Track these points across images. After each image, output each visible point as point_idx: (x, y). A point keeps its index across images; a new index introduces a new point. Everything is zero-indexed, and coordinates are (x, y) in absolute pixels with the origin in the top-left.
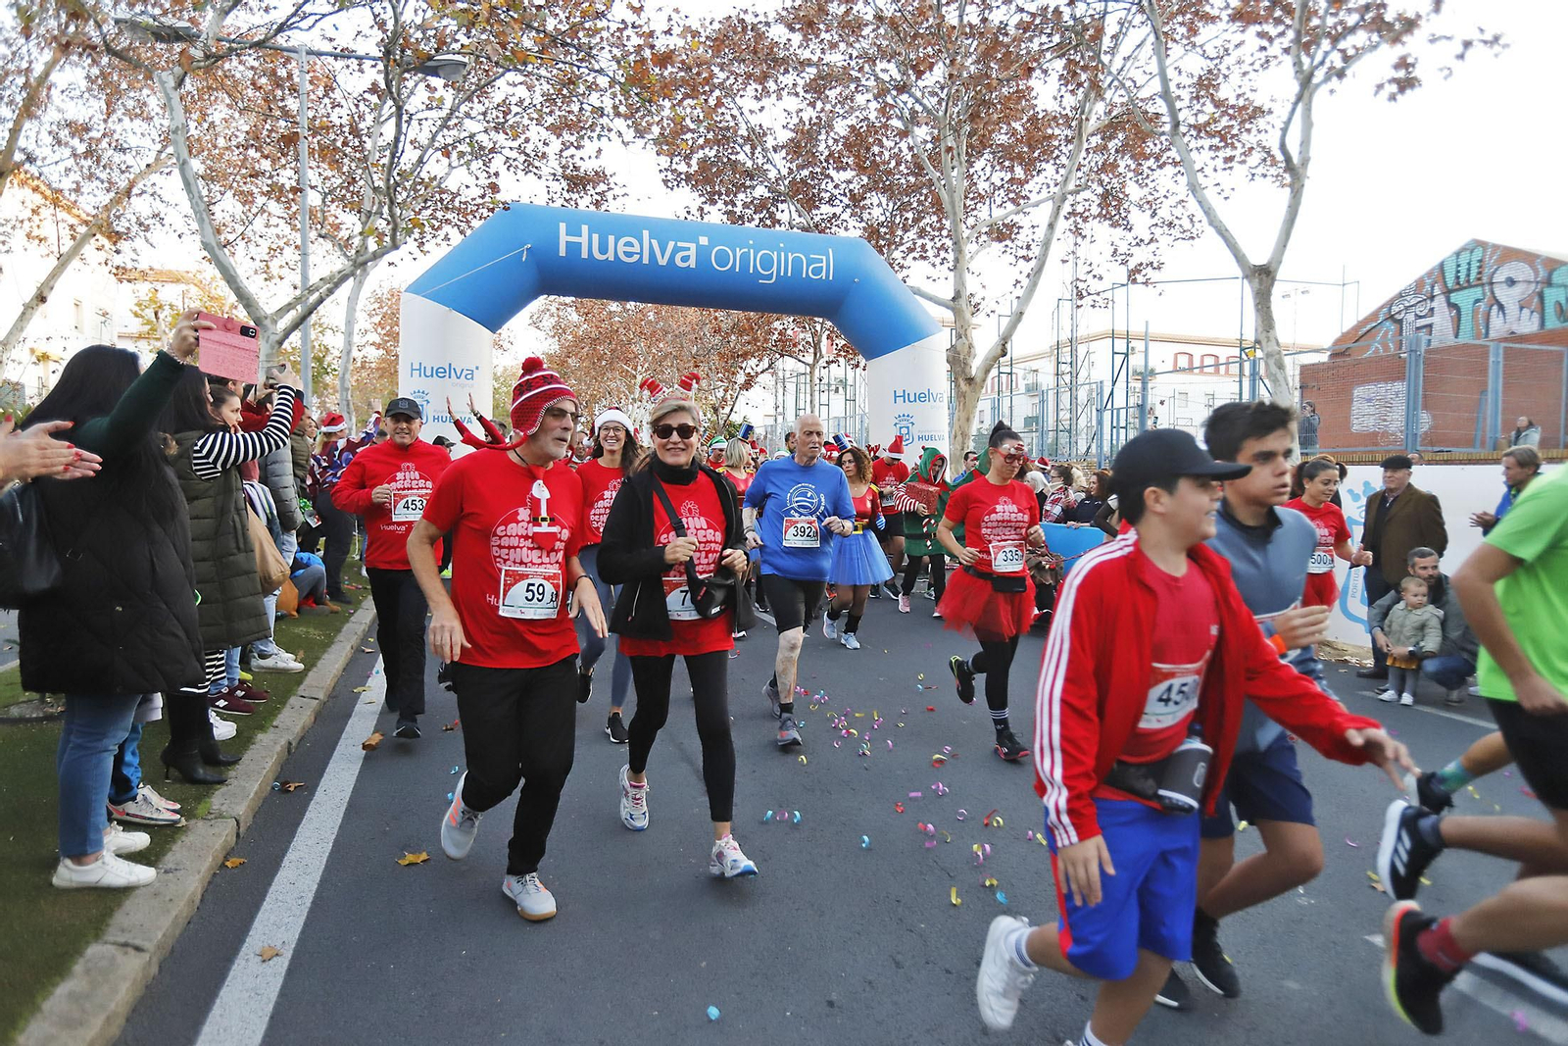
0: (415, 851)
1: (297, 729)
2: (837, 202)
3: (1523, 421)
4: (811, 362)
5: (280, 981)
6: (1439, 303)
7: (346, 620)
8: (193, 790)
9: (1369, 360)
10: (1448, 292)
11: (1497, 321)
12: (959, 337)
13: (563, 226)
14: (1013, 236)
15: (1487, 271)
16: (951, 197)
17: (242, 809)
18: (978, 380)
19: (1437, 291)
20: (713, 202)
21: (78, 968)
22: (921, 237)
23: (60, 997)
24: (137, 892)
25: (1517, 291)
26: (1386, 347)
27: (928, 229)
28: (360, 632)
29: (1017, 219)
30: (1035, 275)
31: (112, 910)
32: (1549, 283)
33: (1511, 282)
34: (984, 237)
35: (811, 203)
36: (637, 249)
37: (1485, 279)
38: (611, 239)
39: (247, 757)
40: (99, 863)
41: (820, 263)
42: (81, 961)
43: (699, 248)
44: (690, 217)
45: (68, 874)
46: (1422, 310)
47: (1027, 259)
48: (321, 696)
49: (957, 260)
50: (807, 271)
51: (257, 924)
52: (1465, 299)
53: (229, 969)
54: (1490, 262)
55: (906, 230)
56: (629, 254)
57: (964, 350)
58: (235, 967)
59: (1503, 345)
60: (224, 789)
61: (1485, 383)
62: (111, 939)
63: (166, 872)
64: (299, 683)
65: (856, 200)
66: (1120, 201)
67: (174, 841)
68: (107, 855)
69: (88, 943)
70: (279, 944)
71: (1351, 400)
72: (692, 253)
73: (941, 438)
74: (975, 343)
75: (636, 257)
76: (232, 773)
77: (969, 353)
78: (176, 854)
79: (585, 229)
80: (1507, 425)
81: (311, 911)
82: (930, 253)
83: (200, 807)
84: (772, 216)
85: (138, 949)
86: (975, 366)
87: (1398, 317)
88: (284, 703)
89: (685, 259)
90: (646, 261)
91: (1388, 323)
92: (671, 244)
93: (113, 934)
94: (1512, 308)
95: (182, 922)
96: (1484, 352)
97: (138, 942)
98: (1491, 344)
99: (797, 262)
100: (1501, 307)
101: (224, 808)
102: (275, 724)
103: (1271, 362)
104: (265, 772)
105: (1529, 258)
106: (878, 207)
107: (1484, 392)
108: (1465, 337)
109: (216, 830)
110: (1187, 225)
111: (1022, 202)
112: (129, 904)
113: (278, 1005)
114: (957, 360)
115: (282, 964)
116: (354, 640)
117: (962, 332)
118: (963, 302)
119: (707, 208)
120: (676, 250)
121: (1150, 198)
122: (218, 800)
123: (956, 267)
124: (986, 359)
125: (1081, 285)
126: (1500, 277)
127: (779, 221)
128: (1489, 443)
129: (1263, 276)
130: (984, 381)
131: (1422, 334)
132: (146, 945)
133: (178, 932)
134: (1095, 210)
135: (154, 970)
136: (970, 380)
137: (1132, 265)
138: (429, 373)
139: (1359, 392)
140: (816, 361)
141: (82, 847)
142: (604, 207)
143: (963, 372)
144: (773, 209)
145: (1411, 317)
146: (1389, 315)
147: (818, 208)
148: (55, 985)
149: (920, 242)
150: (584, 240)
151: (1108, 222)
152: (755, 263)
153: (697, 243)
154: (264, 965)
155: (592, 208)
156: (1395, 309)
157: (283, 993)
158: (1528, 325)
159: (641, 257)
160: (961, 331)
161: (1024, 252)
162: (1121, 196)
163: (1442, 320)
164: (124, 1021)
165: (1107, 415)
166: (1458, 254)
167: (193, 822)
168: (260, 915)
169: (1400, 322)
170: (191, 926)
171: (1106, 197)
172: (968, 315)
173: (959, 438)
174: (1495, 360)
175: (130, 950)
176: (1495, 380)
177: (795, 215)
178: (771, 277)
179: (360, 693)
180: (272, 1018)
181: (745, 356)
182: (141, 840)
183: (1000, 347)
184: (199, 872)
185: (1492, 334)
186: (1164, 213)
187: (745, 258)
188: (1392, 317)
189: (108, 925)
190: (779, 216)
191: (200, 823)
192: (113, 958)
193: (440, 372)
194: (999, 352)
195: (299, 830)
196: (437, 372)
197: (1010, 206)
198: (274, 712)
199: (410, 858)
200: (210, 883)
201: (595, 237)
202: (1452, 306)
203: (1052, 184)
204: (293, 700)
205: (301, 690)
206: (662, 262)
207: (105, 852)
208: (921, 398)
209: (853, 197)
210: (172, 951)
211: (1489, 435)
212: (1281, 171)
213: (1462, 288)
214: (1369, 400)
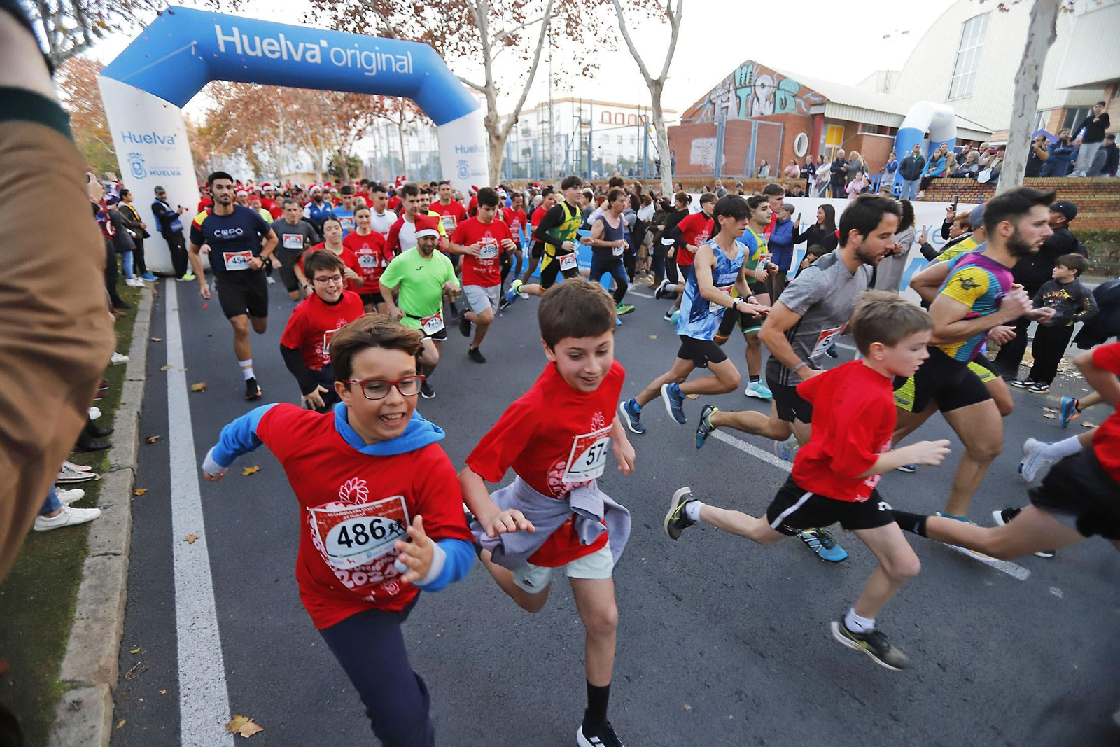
0: (250, 466)
1: (139, 403)
2: (404, 12)
3: (763, 162)
4: (399, 122)
5: (207, 551)
6: (732, 95)
7: (133, 320)
8: (92, 455)
9: (700, 125)
10: (736, 89)
11: (756, 106)
12: (490, 110)
13: (218, 28)
14: (517, 42)
15: (754, 79)
16: (481, 17)
17: (131, 461)
18: (502, 137)
19: (731, 88)
20: (322, 9)
21: (85, 572)
22: (461, 40)
23: (84, 589)
24: (93, 523)
25: (766, 90)
26: (708, 120)
27: (465, 35)
28: (147, 329)
29: (518, 32)
30: (533, 71)
31: (85, 537)
32: (778, 88)
33: (763, 86)
34: (499, 43)
35: (387, 11)
36: (277, 48)
37: (752, 83)
38: (257, 39)
39: (115, 428)
40: (63, 513)
41: (404, 63)
42: (84, 568)
43: (322, 49)
44: (307, 20)
45: (43, 524)
46: (725, 98)
47: (525, 58)
48: (143, 378)
49: (486, 60)
50: (395, 67)
51: (174, 524)
52: (743, 93)
53: (172, 552)
54: (755, 74)
55: (451, 33)
56: (272, 52)
57: (493, 121)
58: (175, 550)
59: (759, 121)
60: (111, 451)
61: (750, 142)
62: (97, 553)
63: (105, 508)
64: (124, 371)
65: (418, 11)
66: (577, 24)
67: (99, 490)
68: (66, 508)
69: (83, 559)
70: (194, 532)
71: (690, 146)
72: (317, 52)
73: (484, 174)
74: (499, 115)
75: (277, 55)
76: (112, 440)
77: (496, 120)
78: (104, 497)
79: (236, 30)
80: (757, 163)
81: (204, 511)
82: (467, 51)
83: (103, 465)
84: (363, 19)
85: (115, 554)
86: (501, 129)
87: (713, 101)
88: (120, 386)
89: (313, 57)
90: (285, 57)
91: (709, 105)
92: (301, 45)
93: (93, 550)
94: (762, 100)
95: (130, 532)
96: (751, 124)
97: (113, 551)
98: (754, 121)
99: (388, 60)
100: (758, 99)
101: (119, 462)
102: (122, 401)
103: (660, 136)
104: (133, 435)
105: (770, 72)
106: (432, 17)
107: (749, 146)
108: (743, 117)
109: (122, 477)
110: (614, 42)
111: (521, 20)
112: (93, 531)
113: (212, 565)
114: (490, 124)
115: (202, 542)
116: (146, 335)
117: (490, 106)
118: (490, 88)
119: (318, 11)
120: (306, 50)
121: (594, 23)
122: (112, 457)
123: (487, 63)
124: (507, 124)
125: (557, 77)
126: (758, 83)
127: (367, 24)
128: (749, 172)
129: (657, 86)
130: (506, 137)
131: (724, 111)
132: (118, 551)
133: (129, 538)
134: (564, 28)
135: (128, 561)
136: (498, 138)
137: (584, 65)
138: (138, 140)
139: (695, 143)
140: (402, 121)
141: (49, 508)
142: (240, 8)
143: (494, 132)
144: (364, 15)
145: (719, 102)
146: (709, 100)
147: (393, 15)
148: (78, 585)
149: (461, 44)
150: (236, 39)
151: (571, 37)
152: (361, 61)
153: (319, 44)
154: (192, 545)
155: (233, 9)
156: (712, 97)
157: (211, 557)
158: (768, 111)
159: (282, 55)
160: (491, 108)
161: (524, 54)
162: (578, 20)
163: (732, 104)
164: (126, 592)
165: (570, 154)
166: (741, 67)
167: (104, 475)
168: (174, 519)
169: (714, 104)
170: (134, 533)
171: (569, 19)
172: (494, 96)
173: (494, 172)
174: (755, 129)
175: (111, 556)
176: (754, 141)
177: (380, 21)
178: (373, 70)
179: (166, 371)
180: (212, 571)
181: (357, 117)
182: (78, 493)
183: (514, 118)
184: (126, 504)
185: (753, 116)
186: (602, 32)
187: (354, 57)
188: (710, 101)
189: (88, 546)
190: (367, 20)
191: (109, 475)
192: (104, 563)
193: (148, 139)
194: (514, 120)
195: (172, 465)
196: (145, 139)
197: (515, 24)
198: (118, 394)
199: (248, 471)
200: (132, 506)
201: (245, 37)
202: (738, 97)
203: (539, 10)
204: (125, 384)
205: (128, 375)
206: (297, 58)
207: (63, 508)
208: (471, 150)
209: (416, 8)
210: (131, 549)
211: (750, 168)
212: (663, 14)
213: (742, 87)
214: (699, 147)
